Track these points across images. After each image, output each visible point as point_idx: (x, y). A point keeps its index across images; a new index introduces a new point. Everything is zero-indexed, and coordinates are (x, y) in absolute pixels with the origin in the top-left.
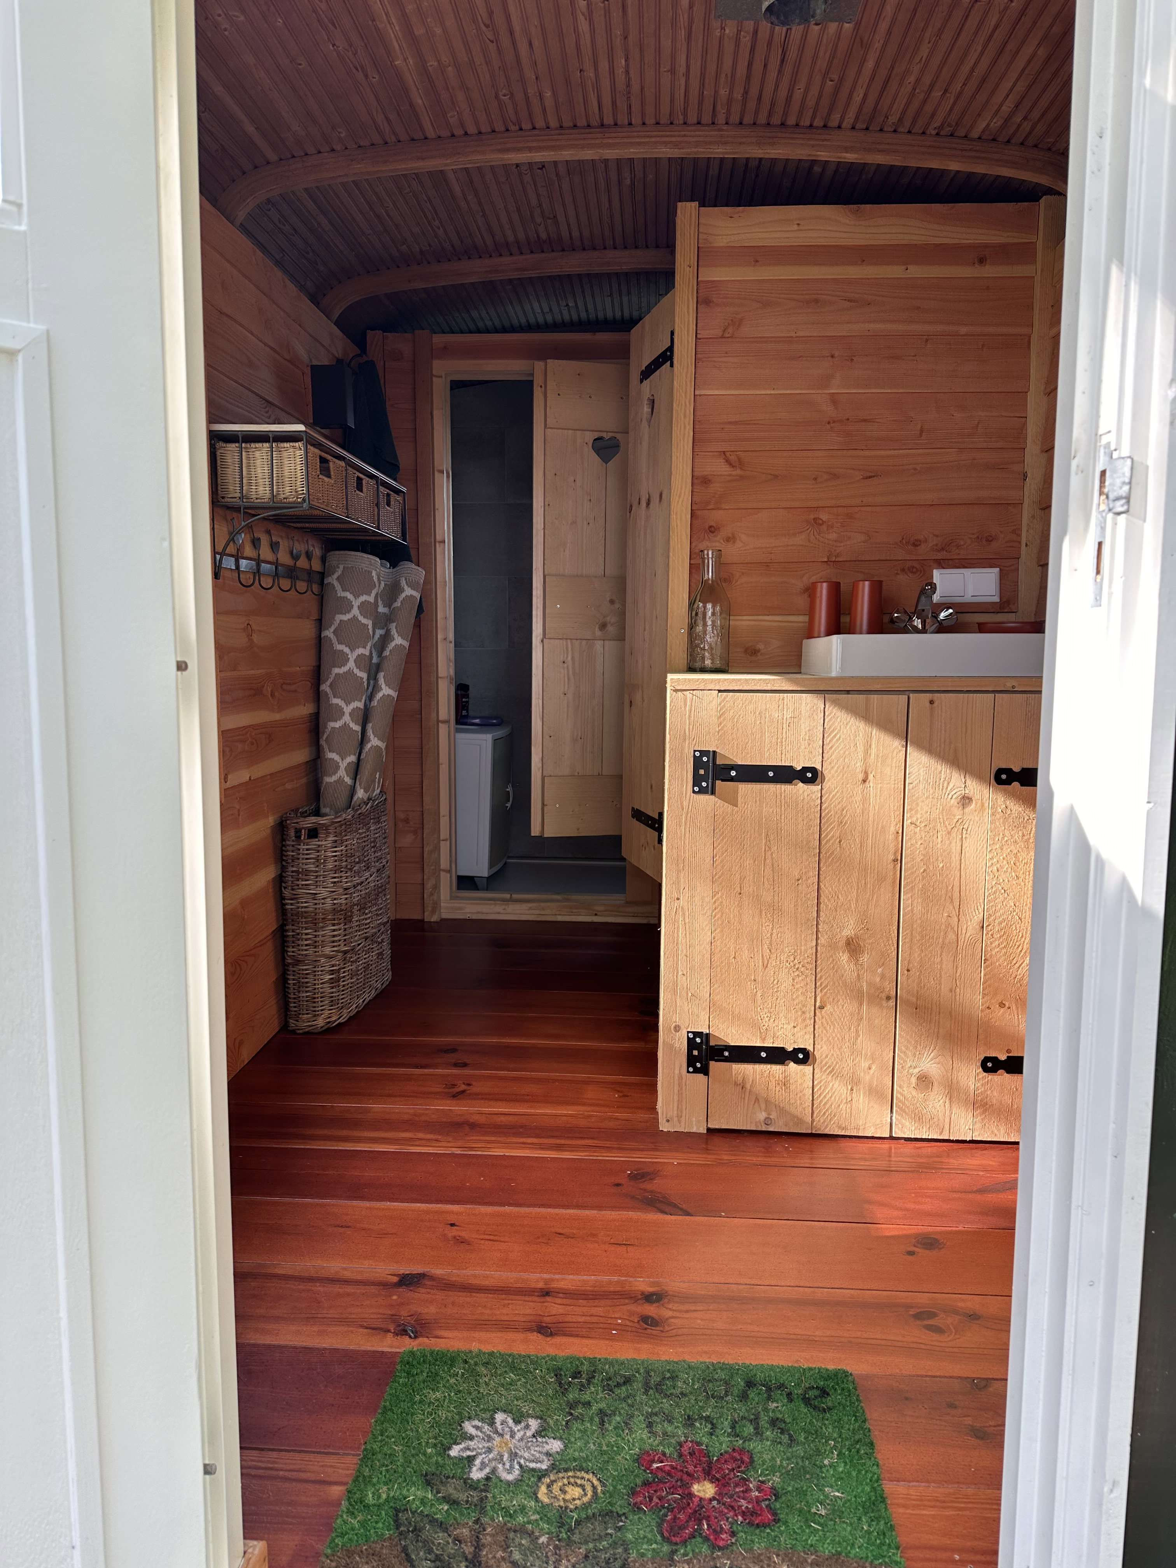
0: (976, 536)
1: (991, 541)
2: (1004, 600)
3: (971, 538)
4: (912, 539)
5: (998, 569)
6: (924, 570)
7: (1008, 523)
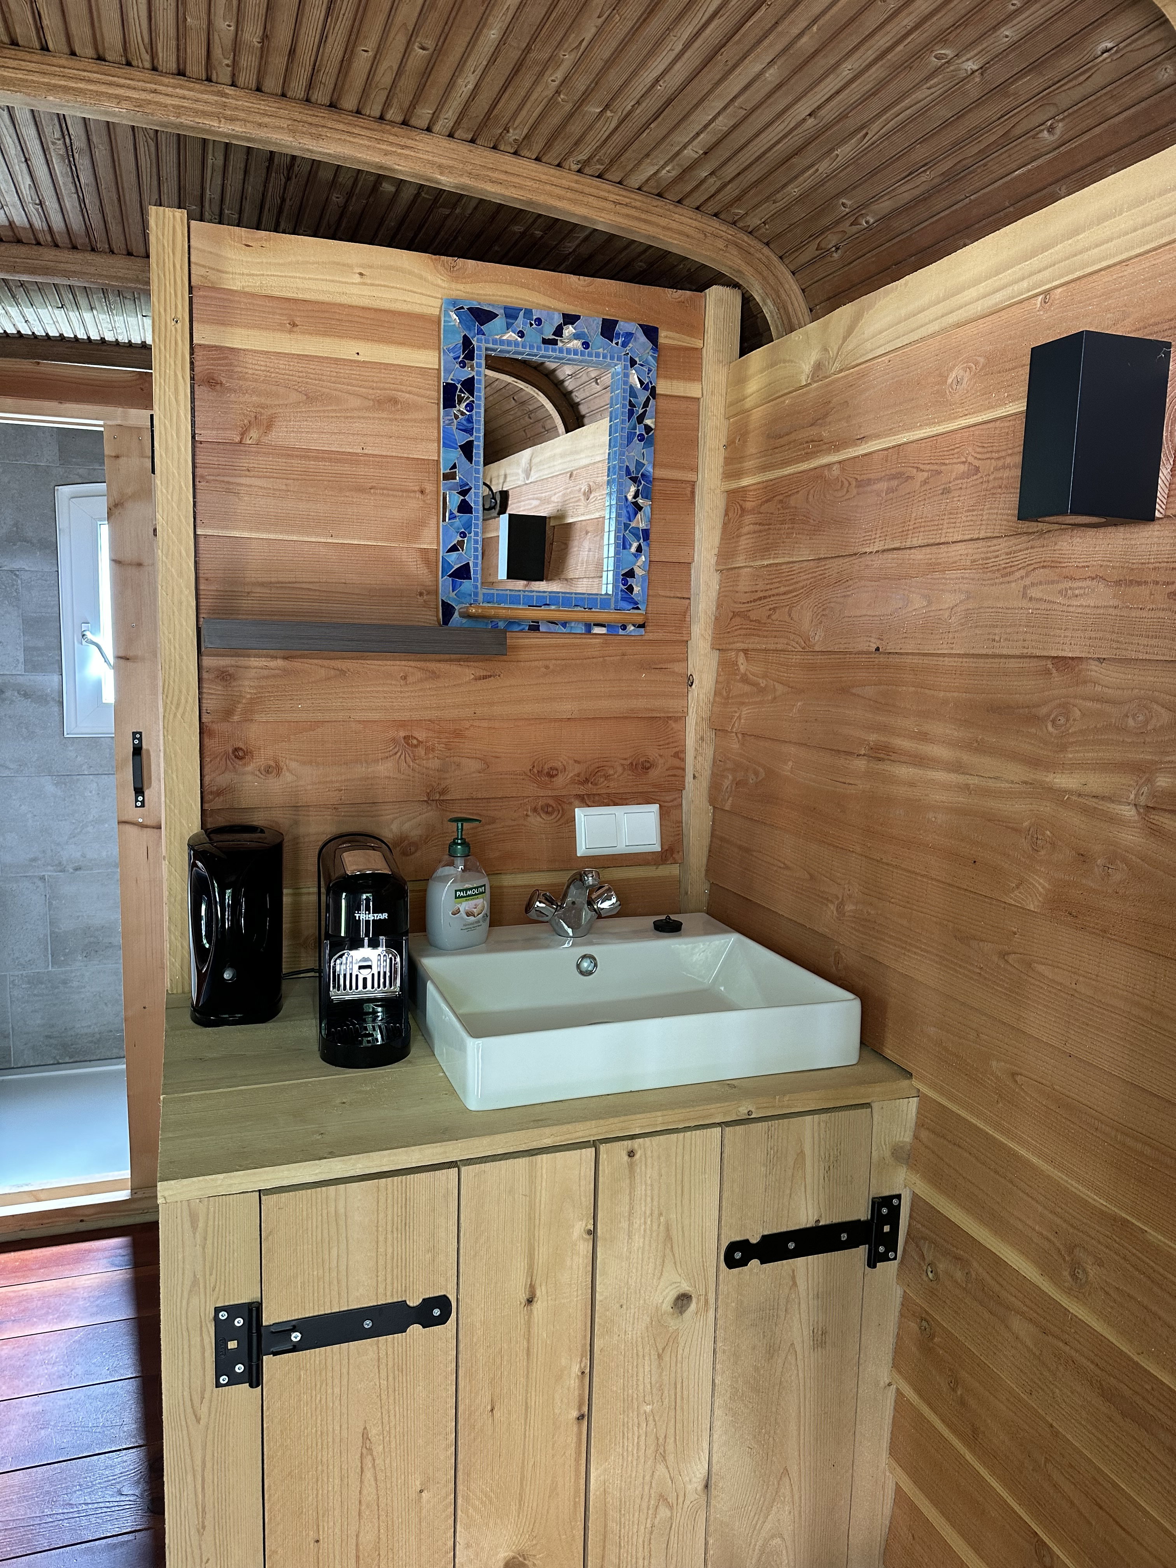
0: (629, 762)
1: (648, 768)
2: (666, 847)
3: (622, 765)
4: (546, 767)
5: (658, 805)
6: (563, 809)
7: (668, 744)
